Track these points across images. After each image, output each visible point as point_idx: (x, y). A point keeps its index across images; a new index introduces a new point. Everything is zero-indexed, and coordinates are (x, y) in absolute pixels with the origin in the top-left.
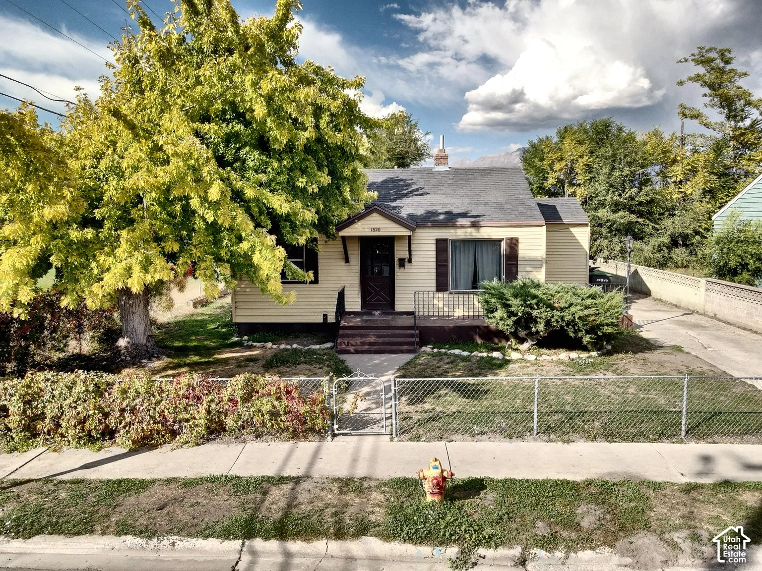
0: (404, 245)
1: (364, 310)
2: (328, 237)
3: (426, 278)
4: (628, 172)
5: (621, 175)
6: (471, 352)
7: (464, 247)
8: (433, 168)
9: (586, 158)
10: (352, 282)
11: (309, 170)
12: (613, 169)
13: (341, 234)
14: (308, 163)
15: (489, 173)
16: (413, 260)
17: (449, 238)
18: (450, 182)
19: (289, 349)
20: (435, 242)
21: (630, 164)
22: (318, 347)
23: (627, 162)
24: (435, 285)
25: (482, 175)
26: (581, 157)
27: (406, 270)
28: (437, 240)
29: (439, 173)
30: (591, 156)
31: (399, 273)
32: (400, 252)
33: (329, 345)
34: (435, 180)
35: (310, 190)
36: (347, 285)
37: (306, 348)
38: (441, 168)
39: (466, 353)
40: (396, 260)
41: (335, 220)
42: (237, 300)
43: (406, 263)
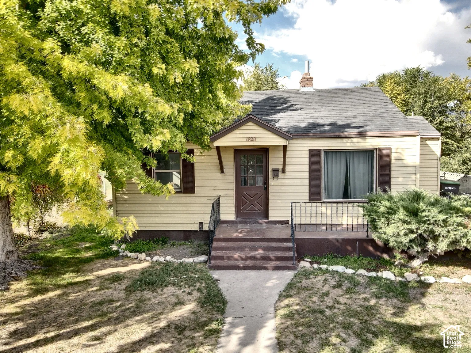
0: (278, 156)
1: (239, 219)
2: (203, 148)
3: (300, 187)
4: (437, 104)
5: (432, 107)
6: (356, 270)
7: (336, 157)
8: (300, 89)
9: (403, 95)
10: (227, 191)
11: (171, 55)
12: (425, 102)
13: (216, 144)
14: (169, 46)
15: (351, 92)
16: (287, 170)
17: (322, 148)
18: (317, 99)
19: (161, 262)
20: (308, 152)
21: (440, 98)
22: (191, 260)
23: (437, 97)
24: (308, 194)
25: (345, 94)
26: (399, 94)
27: (280, 180)
28: (310, 150)
29: (306, 93)
30: (407, 94)
31: (273, 183)
32: (275, 162)
33: (203, 258)
34: (302, 99)
35: (171, 78)
36: (222, 195)
37: (179, 261)
38: (307, 89)
39: (350, 271)
40: (270, 170)
41: (210, 130)
42: (118, 209)
43: (280, 173)
